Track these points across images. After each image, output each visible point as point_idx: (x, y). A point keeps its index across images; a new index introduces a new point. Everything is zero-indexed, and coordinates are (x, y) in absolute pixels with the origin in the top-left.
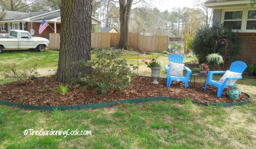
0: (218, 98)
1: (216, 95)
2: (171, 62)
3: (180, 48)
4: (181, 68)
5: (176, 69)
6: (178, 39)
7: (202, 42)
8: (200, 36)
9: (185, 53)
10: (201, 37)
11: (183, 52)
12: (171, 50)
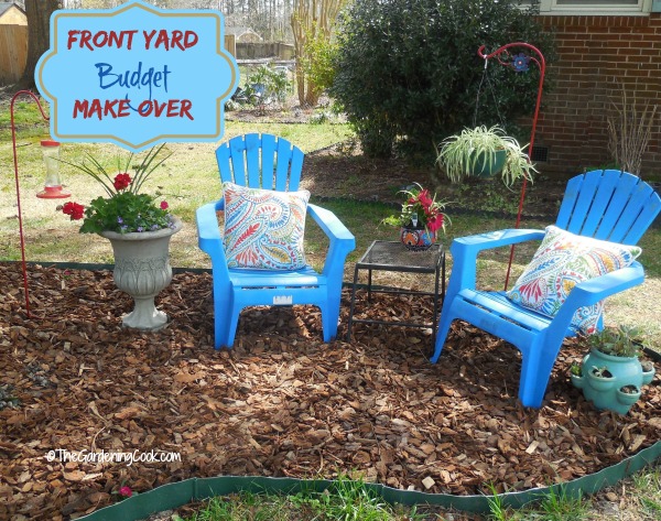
0: (528, 416)
1: (514, 390)
2: (230, 185)
3: (280, 84)
4: (294, 219)
5: (265, 229)
6: (273, 50)
7: (383, 60)
8: (371, 29)
9: (302, 106)
10: (374, 34)
11: (293, 99)
12: (247, 93)
